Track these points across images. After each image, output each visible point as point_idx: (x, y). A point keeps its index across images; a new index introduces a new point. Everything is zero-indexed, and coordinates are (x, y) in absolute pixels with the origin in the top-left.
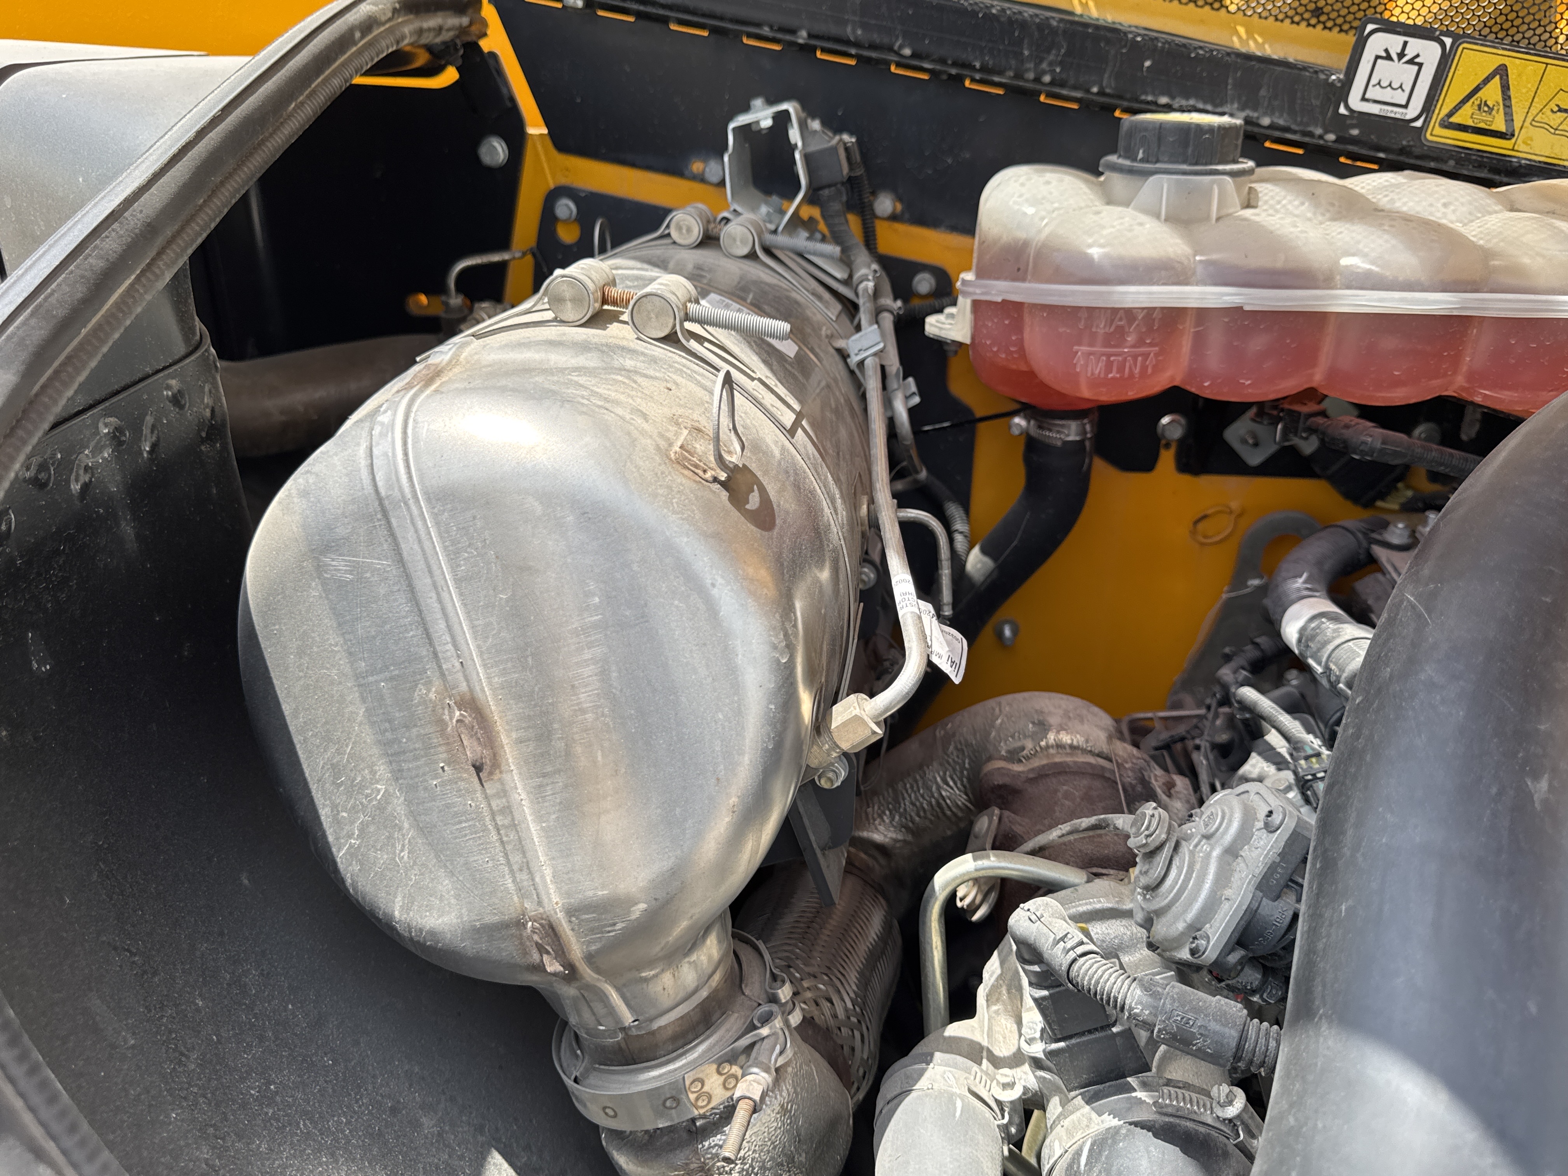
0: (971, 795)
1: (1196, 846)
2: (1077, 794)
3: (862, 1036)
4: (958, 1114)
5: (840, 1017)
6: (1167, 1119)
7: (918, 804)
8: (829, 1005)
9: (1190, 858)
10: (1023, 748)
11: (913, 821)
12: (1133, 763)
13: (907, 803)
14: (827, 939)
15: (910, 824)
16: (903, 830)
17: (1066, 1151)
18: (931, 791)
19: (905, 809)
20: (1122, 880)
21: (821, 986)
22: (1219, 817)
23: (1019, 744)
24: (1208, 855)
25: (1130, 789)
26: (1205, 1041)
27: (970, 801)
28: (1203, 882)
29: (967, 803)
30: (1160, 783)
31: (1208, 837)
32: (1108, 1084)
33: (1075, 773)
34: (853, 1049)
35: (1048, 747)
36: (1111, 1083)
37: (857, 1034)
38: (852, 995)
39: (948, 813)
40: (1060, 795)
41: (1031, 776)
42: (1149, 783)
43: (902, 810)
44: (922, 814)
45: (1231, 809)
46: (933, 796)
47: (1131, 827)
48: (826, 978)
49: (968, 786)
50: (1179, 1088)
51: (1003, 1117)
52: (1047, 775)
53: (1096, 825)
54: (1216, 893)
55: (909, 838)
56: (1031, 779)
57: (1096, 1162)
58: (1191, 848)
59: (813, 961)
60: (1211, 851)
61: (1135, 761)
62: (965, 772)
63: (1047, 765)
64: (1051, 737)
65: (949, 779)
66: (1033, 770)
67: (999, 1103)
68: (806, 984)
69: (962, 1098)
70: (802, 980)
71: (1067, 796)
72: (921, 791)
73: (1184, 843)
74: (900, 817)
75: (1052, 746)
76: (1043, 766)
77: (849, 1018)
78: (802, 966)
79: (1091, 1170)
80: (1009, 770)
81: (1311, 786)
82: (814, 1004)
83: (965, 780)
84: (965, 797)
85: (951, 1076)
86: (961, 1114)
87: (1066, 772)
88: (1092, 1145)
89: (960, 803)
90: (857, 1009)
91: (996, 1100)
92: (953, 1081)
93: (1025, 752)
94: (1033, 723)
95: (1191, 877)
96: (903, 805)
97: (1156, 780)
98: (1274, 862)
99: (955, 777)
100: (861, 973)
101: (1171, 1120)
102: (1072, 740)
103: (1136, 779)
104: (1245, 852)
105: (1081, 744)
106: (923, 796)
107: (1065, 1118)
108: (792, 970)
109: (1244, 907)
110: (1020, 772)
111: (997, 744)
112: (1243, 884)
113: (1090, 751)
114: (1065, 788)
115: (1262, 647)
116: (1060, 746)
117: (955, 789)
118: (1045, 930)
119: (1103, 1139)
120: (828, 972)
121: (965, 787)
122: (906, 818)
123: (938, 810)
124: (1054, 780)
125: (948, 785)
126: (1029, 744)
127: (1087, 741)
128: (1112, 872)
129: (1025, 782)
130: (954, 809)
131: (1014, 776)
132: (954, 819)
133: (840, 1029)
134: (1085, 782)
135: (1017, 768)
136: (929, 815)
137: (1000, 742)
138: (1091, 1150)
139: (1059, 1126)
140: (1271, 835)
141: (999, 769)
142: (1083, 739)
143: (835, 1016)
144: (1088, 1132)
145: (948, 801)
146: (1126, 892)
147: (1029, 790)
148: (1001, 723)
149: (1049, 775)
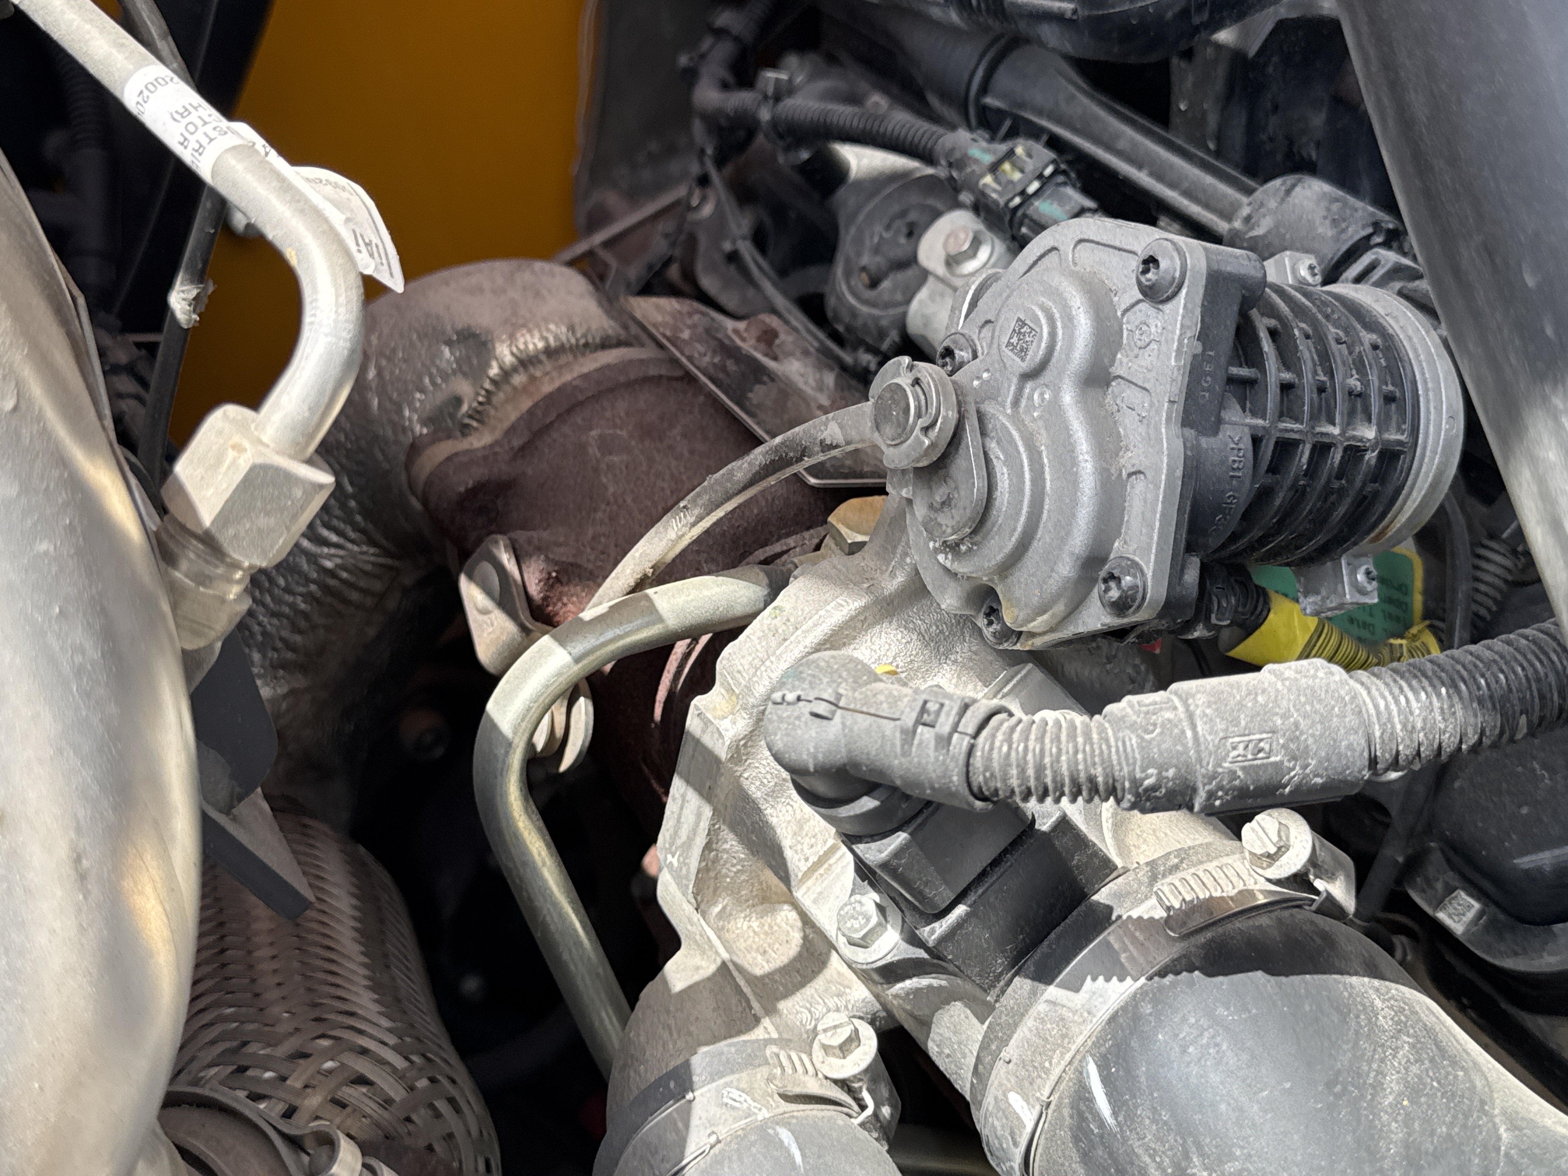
0: (384, 542)
1: (1016, 403)
2: (624, 433)
3: (451, 1101)
4: (798, 1159)
5: (397, 1099)
6: (1201, 939)
7: (286, 610)
8: (364, 1090)
9: (1019, 430)
10: (458, 401)
11: (290, 647)
12: (689, 327)
13: (265, 620)
14: (275, 965)
15: (289, 655)
16: (281, 672)
17: (1049, 1104)
18: (300, 573)
19: (264, 633)
20: (818, 548)
21: (329, 1065)
22: (1043, 321)
23: (440, 397)
24: (1054, 408)
25: (721, 376)
26: (1305, 767)
27: (387, 553)
28: (1074, 462)
29: (382, 560)
30: (752, 342)
31: (1033, 374)
32: (1053, 935)
33: (596, 397)
34: (450, 1137)
35: (506, 373)
36: (1059, 929)
37: (442, 1105)
38: (392, 1040)
39: (355, 596)
40: (593, 451)
41: (517, 443)
42: (739, 349)
43: (260, 638)
44: (303, 624)
45: (1056, 295)
46: (308, 580)
47: (877, 427)
48: (325, 1043)
49: (370, 527)
50: (1176, 868)
51: (863, 1107)
52: (548, 427)
53: (773, 462)
54: (1107, 470)
55: (300, 682)
56: (522, 448)
57: (1134, 1096)
58: (1009, 411)
59: (282, 1029)
60: (1056, 396)
61: (689, 322)
62: (353, 504)
63: (536, 405)
64: (505, 353)
65: (325, 533)
66: (512, 430)
67: (844, 1084)
68: (295, 1082)
69: (780, 1120)
70: (283, 1079)
71: (606, 445)
72: (281, 582)
73: (989, 408)
74: (262, 649)
75: (514, 369)
76: (531, 412)
77: (412, 1088)
78: (268, 1051)
79: (1131, 1117)
80: (467, 452)
81: (1025, 215)
82: (337, 1109)
83: (358, 518)
84: (372, 550)
85: (735, 1094)
86: (803, 1156)
87: (581, 403)
88: (1103, 1068)
89: (369, 567)
90: (414, 1058)
91: (836, 1082)
92: (746, 1102)
93: (465, 408)
94: (449, 343)
95: (1042, 466)
96: (256, 628)
97: (743, 340)
98: (1195, 356)
99: (335, 522)
100: (375, 987)
101: (1209, 935)
102: (546, 339)
103: (714, 352)
104: (1122, 364)
105: (564, 338)
106: (288, 590)
107: (1005, 1042)
108: (250, 1073)
109: (1179, 473)
110: (491, 446)
111: (396, 418)
112: (1157, 430)
113: (586, 345)
114: (594, 433)
115: (735, 32)
116: (525, 362)
117: (349, 546)
118: (863, 722)
119: (1117, 1045)
120: (320, 1029)
121: (363, 531)
122: (275, 649)
123: (329, 599)
124: (566, 429)
125: (326, 543)
126: (464, 388)
127: (572, 328)
128: (791, 541)
129: (514, 458)
130: (362, 584)
131: (485, 458)
132: (369, 601)
133: (408, 1119)
134: (622, 406)
135: (479, 441)
136: (317, 619)
137: (400, 412)
138: (1106, 1080)
139: (999, 1064)
140: (1168, 307)
141: (449, 459)
142: (564, 329)
143: (388, 1102)
144: (1074, 1048)
145: (345, 575)
146: (872, 564)
147: (529, 471)
148: (380, 374)
149: (552, 423)
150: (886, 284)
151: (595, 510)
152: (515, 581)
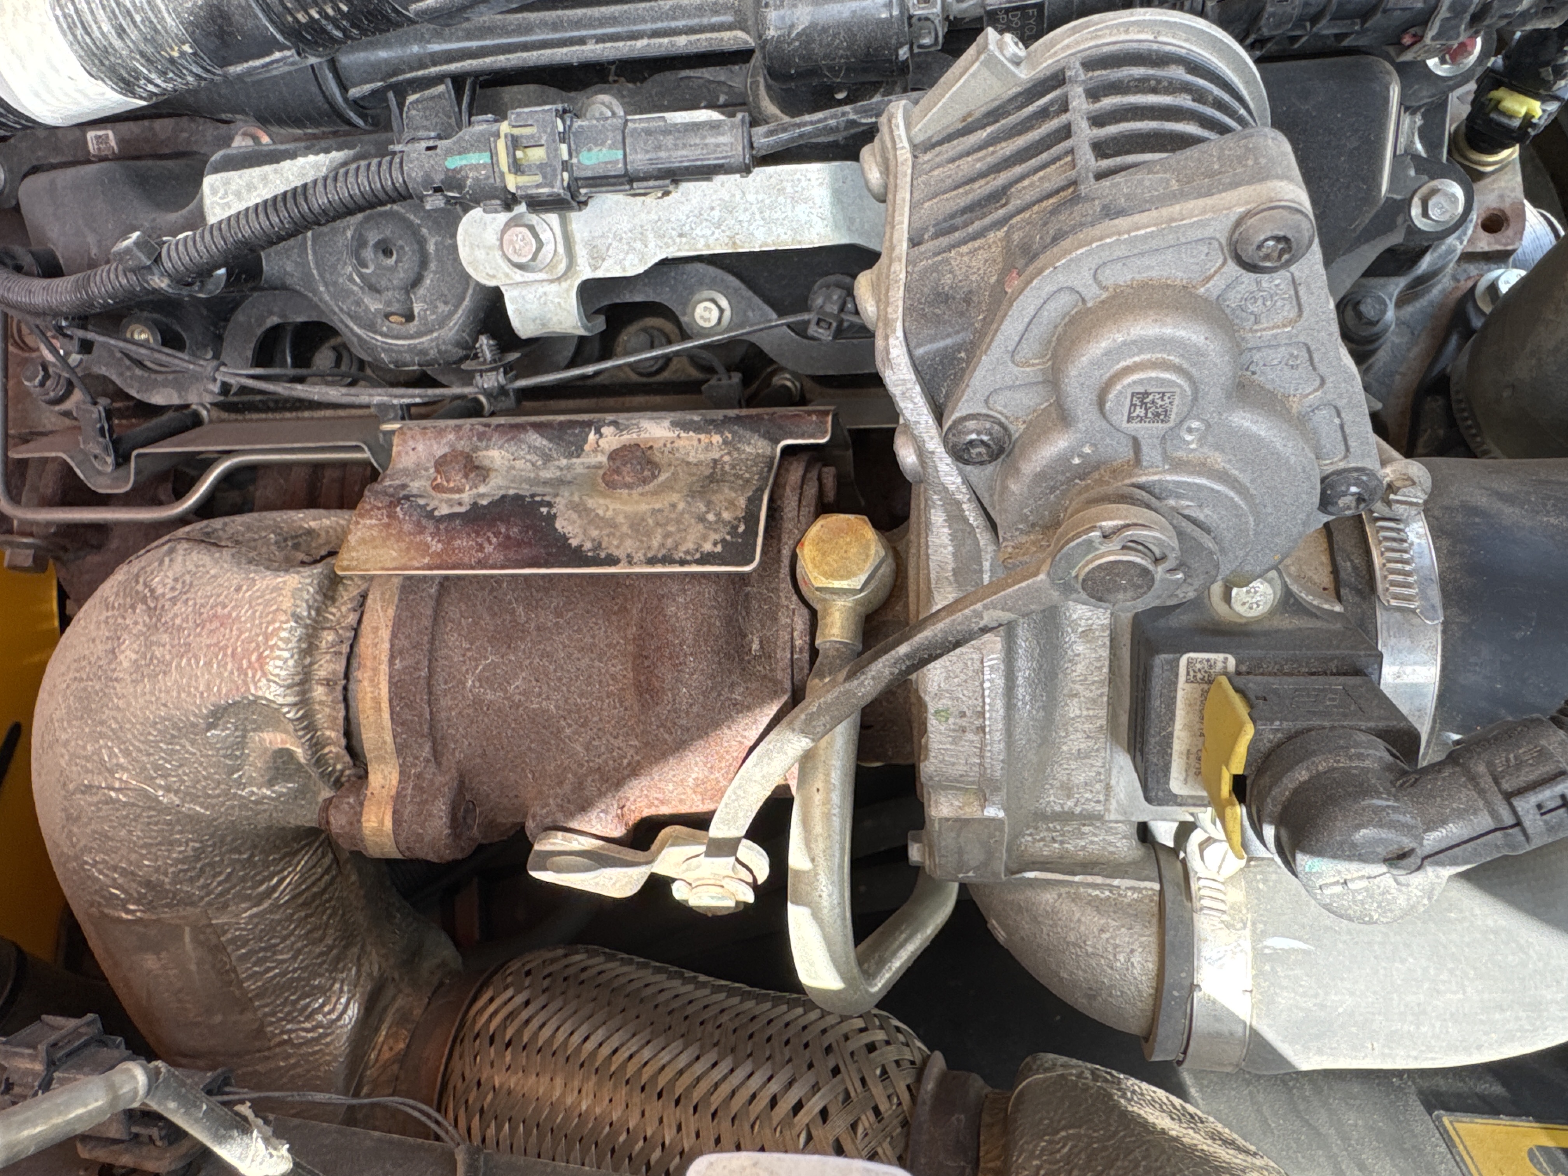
23: (260, 763)
40: (491, 695)
41: (423, 753)
56: (436, 753)
71: (494, 681)
94: (210, 727)
126: (271, 740)
147: (459, 756)
148: (168, 789)
149: (431, 713)
150: (417, 308)
151: (560, 731)
152: (602, 848)
